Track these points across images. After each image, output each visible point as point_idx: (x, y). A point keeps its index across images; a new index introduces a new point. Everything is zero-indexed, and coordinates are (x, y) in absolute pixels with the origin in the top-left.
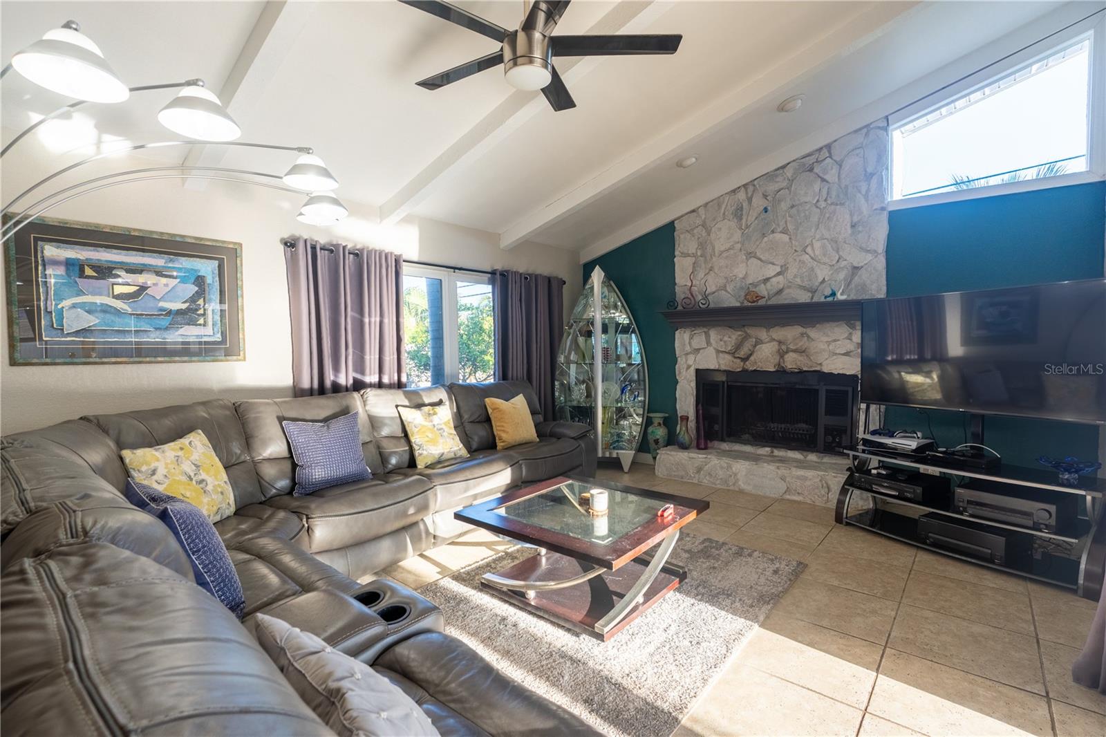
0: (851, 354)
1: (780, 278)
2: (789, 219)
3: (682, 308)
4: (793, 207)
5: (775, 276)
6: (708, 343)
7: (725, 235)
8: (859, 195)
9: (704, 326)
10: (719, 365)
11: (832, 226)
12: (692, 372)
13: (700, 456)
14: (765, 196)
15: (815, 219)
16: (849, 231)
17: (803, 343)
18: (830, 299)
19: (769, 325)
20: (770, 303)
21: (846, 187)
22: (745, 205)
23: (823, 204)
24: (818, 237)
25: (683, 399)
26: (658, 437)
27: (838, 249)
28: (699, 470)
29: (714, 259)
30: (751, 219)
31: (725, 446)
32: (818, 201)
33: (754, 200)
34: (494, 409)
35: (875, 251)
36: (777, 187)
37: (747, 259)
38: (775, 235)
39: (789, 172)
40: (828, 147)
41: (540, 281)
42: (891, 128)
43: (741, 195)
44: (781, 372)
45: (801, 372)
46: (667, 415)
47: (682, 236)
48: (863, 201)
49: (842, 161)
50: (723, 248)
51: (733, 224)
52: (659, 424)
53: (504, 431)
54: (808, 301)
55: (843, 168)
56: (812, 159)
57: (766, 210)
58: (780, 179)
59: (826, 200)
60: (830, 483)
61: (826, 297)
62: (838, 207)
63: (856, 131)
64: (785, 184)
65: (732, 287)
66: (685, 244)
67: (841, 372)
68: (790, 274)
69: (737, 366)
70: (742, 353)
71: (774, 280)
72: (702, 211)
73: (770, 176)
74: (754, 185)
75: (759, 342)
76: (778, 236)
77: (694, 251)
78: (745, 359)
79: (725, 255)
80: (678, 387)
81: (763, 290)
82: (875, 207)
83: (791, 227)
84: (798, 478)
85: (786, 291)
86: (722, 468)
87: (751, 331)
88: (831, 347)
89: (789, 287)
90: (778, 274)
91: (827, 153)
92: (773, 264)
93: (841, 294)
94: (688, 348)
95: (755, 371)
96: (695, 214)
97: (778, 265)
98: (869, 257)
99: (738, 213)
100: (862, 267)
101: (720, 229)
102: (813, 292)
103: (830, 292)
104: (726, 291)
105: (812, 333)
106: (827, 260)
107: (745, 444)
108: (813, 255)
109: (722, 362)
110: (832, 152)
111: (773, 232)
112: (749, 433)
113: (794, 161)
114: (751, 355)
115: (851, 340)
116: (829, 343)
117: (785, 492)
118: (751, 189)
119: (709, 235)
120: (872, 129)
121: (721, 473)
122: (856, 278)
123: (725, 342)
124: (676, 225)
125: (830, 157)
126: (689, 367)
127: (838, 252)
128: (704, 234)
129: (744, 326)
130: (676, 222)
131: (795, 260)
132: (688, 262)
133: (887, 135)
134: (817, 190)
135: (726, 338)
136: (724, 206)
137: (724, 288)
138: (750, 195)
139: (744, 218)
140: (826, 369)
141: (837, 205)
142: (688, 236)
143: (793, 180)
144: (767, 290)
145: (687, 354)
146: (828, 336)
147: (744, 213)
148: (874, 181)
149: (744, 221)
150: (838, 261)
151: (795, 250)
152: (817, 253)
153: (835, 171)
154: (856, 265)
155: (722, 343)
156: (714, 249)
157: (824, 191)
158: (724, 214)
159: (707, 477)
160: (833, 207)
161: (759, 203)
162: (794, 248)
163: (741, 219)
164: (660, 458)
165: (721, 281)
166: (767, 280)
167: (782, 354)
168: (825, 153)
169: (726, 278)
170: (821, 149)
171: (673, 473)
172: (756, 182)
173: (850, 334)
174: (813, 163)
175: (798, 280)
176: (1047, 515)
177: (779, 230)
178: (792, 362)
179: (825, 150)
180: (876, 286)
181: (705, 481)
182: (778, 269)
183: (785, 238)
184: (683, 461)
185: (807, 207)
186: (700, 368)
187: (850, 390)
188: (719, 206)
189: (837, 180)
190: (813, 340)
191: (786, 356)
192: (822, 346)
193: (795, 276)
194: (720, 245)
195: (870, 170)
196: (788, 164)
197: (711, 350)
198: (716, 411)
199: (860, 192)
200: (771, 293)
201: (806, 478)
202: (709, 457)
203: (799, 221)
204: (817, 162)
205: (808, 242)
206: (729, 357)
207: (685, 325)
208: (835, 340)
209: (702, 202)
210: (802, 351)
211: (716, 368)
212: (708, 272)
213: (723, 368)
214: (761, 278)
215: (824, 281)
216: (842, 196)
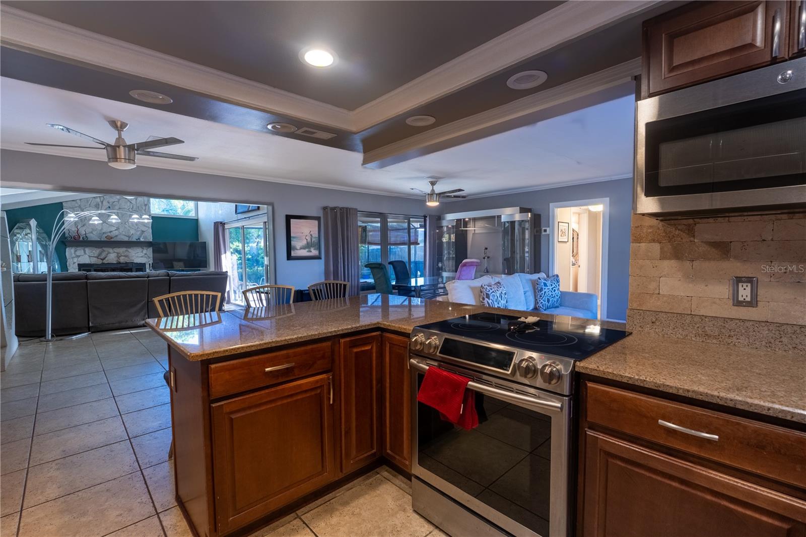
0: (143, 257)
1: (116, 231)
5: (114, 230)
6: (85, 253)
9: (82, 247)
12: (76, 264)
14: (109, 203)
17: (126, 253)
18: (138, 240)
19: (113, 248)
21: (139, 207)
22: (100, 203)
29: (86, 221)
33: (104, 202)
35: (149, 227)
36: (113, 200)
44: (118, 263)
45: (126, 263)
47: (67, 209)
48: (144, 211)
54: (128, 240)
55: (137, 200)
57: (109, 207)
58: (115, 198)
59: (132, 209)
64: (117, 200)
65: (96, 233)
68: (120, 231)
69: (100, 262)
70: (102, 257)
71: (114, 232)
74: (104, 198)
75: (109, 253)
78: (103, 259)
82: (148, 214)
83: (120, 215)
85: (119, 236)
87: (105, 249)
88: (136, 255)
90: (116, 230)
93: (141, 239)
94: (74, 255)
95: (107, 263)
96: (73, 202)
98: (147, 228)
100: (145, 231)
102: (129, 237)
103: (137, 238)
105: (130, 250)
106: (134, 228)
109: (91, 260)
114: (105, 258)
116: (136, 253)
118: (102, 198)
122: (143, 234)
124: (63, 204)
126: (74, 263)
127: (137, 226)
129: (102, 247)
131: (122, 226)
134: (129, 205)
135: (94, 251)
136: (90, 202)
137: (92, 232)
138: (102, 200)
140: (135, 262)
141: (136, 211)
142: (71, 210)
144: (111, 235)
145: (73, 258)
146: (135, 251)
147: (100, 206)
148: (147, 206)
150: (137, 228)
151: (122, 223)
152: (130, 224)
154: (143, 230)
155: (92, 253)
157: (131, 206)
158: (90, 205)
161: (107, 204)
163: (99, 208)
165: (91, 230)
166: (110, 232)
167: (118, 257)
169: (92, 229)
175: (124, 233)
178: (123, 260)
180: (150, 238)
182: (116, 228)
186: (81, 263)
188: (87, 202)
190: (130, 252)
191: (120, 258)
192: (133, 254)
193: (122, 232)
195: (146, 203)
197: (87, 256)
199: (143, 209)
205: (126, 221)
206: (96, 259)
207: (72, 246)
208: (138, 253)
209: (79, 198)
210: (126, 256)
211: (90, 262)
212: (84, 226)
213: (93, 263)
214: (109, 231)
215: (133, 234)
216: (137, 209)
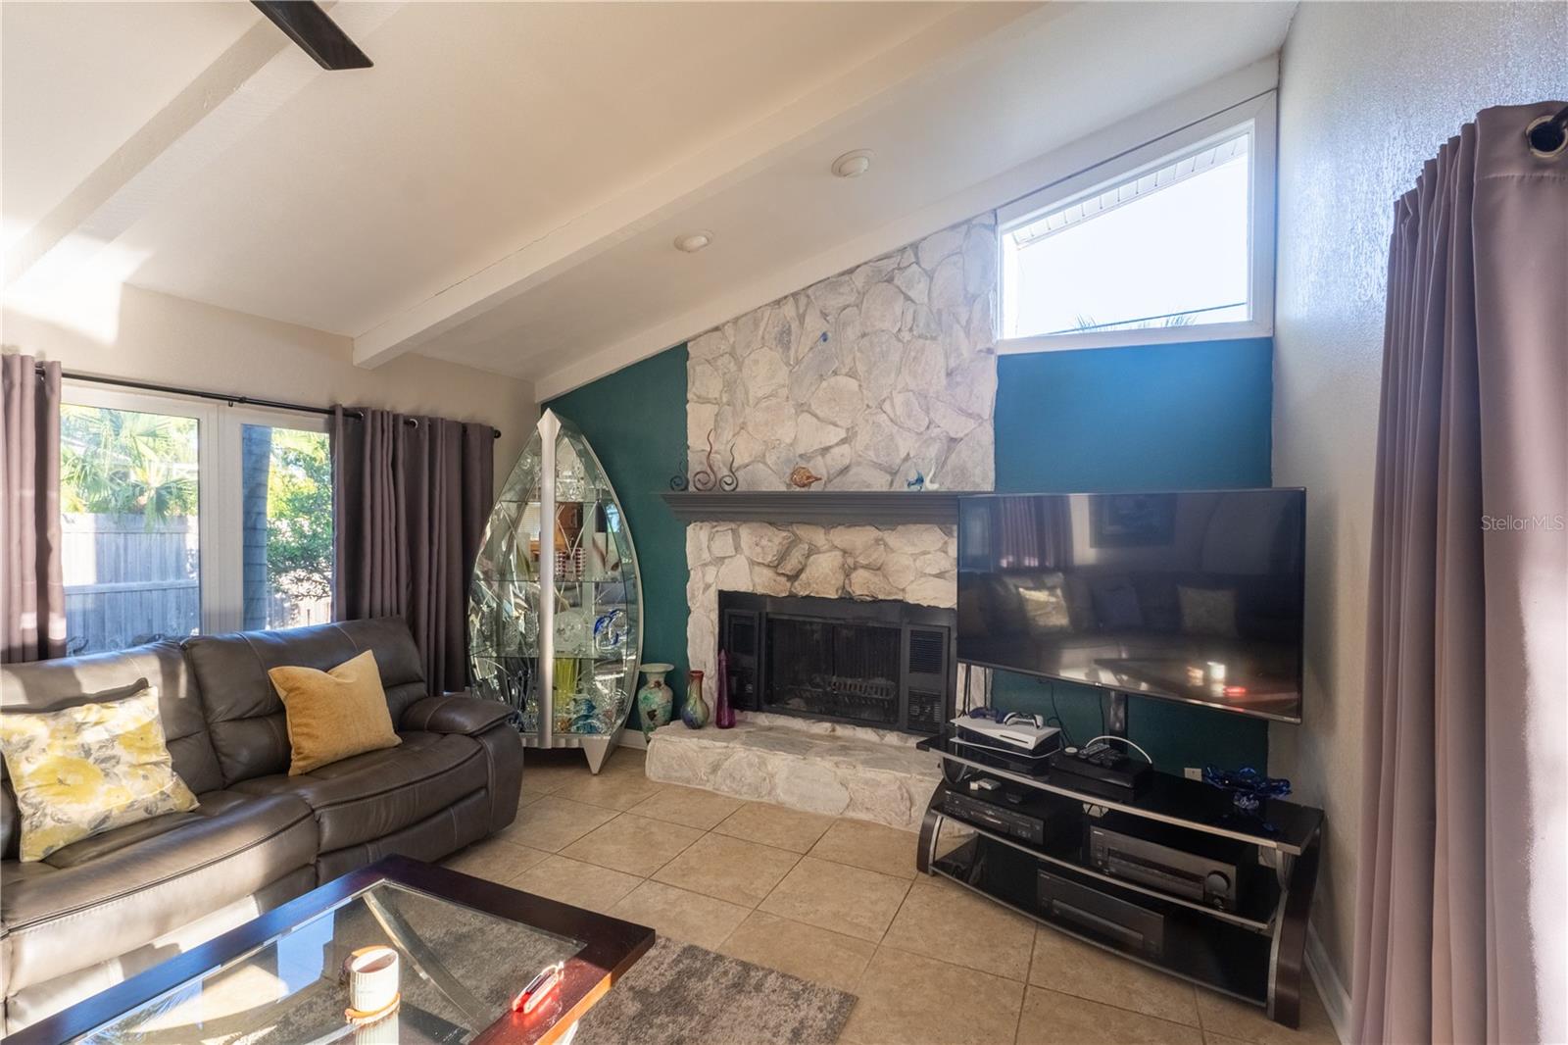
0: (947, 575)
1: (846, 448)
2: (858, 355)
3: (695, 490)
4: (864, 335)
5: (837, 444)
6: (737, 548)
7: (764, 372)
8: (956, 327)
9: (731, 520)
10: (754, 586)
11: (920, 371)
12: (713, 595)
13: (718, 744)
14: (824, 315)
15: (895, 357)
16: (944, 381)
17: (877, 555)
18: (915, 488)
19: (829, 524)
20: (830, 488)
21: (939, 312)
22: (795, 326)
24: (899, 387)
25: (698, 641)
26: (654, 707)
27: (928, 409)
28: (715, 768)
29: (748, 410)
30: (804, 349)
31: (763, 719)
32: (900, 330)
33: (807, 319)
34: (290, 691)
35: (980, 416)
36: (841, 301)
37: (797, 414)
38: (838, 378)
39: (859, 280)
40: (915, 246)
41: (440, 431)
42: (1001, 228)
43: (789, 310)
44: (847, 600)
45: (876, 601)
46: (671, 667)
47: (698, 369)
48: (962, 335)
49: (934, 271)
50: (760, 394)
51: (776, 355)
52: (658, 684)
53: (309, 736)
54: (885, 489)
55: (935, 280)
56: (891, 264)
57: (825, 337)
58: (845, 289)
59: (911, 330)
60: (913, 790)
61: (909, 485)
62: (928, 342)
63: (954, 227)
64: (852, 299)
65: (774, 458)
66: (703, 382)
67: (932, 604)
68: (863, 438)
69: (780, 588)
70: (789, 567)
71: (836, 450)
72: (729, 330)
73: (831, 284)
74: (808, 297)
75: (813, 550)
76: (842, 380)
77: (717, 396)
78: (793, 578)
79: (764, 404)
80: (690, 619)
81: (819, 467)
82: (979, 347)
83: (861, 368)
84: (866, 782)
85: (853, 471)
86: (750, 765)
87: (803, 532)
88: (918, 563)
89: (859, 464)
90: (843, 441)
91: (912, 255)
92: (835, 425)
93: (932, 482)
94: (706, 556)
95: (808, 597)
96: (717, 334)
97: (841, 427)
98: (971, 424)
99: (784, 339)
100: (962, 439)
101: (756, 362)
103: (916, 477)
104: (765, 464)
105: (892, 538)
106: (912, 425)
107: (794, 716)
108: (892, 416)
109: (757, 580)
110: (920, 254)
111: (835, 373)
112: (801, 697)
113: (866, 263)
114: (801, 571)
115: (946, 552)
116: (915, 557)
117: (848, 806)
118: (803, 300)
119: (741, 370)
120: (975, 226)
121: (750, 776)
122: (953, 455)
123: (763, 548)
124: (689, 349)
125: (917, 262)
126: (707, 587)
127: (927, 413)
128: (733, 367)
129: (792, 523)
130: (689, 345)
131: (867, 421)
132: (709, 411)
133: (996, 239)
134: (898, 310)
135: (764, 542)
136: (762, 325)
137: (762, 459)
138: (801, 311)
139: (793, 346)
140: (911, 599)
141: (926, 338)
142: (708, 368)
143: (864, 294)
144: (826, 466)
145: (705, 565)
146: (914, 545)
147: (793, 338)
148: (977, 307)
149: (792, 352)
150: (928, 427)
151: (868, 406)
152: (899, 410)
153: (923, 285)
154: (953, 435)
155: (758, 549)
156: (747, 393)
157: (909, 317)
158: (763, 338)
159: (728, 782)
160: (921, 341)
161: (814, 324)
162: (866, 402)
163: (789, 348)
164: (653, 746)
165: (758, 448)
166: (826, 450)
167: (847, 572)
168: (909, 256)
169: (765, 442)
170: (903, 250)
171: (674, 774)
172: (810, 292)
173: (946, 543)
174: (894, 269)
175: (872, 454)
176: (1223, 882)
177: (845, 370)
178: (863, 585)
179: (910, 253)
180: (980, 474)
181: (724, 787)
182: (843, 435)
183: (853, 384)
184: (690, 754)
185: (885, 338)
186: (725, 589)
188: (756, 325)
189: (926, 300)
190: (892, 551)
191: (854, 576)
192: (906, 561)
193: (867, 448)
194: (758, 387)
195: (971, 289)
196: (858, 266)
197: (741, 561)
198: (749, 661)
199: (958, 322)
200: (831, 472)
201: (877, 784)
202: (731, 745)
203: (873, 359)
204: (899, 269)
205: (886, 394)
206: (768, 573)
207: (703, 517)
208: (924, 553)
209: (729, 316)
210: (877, 569)
211: (750, 590)
213: (760, 590)
214: (816, 447)
215: (907, 458)
216: (933, 326)
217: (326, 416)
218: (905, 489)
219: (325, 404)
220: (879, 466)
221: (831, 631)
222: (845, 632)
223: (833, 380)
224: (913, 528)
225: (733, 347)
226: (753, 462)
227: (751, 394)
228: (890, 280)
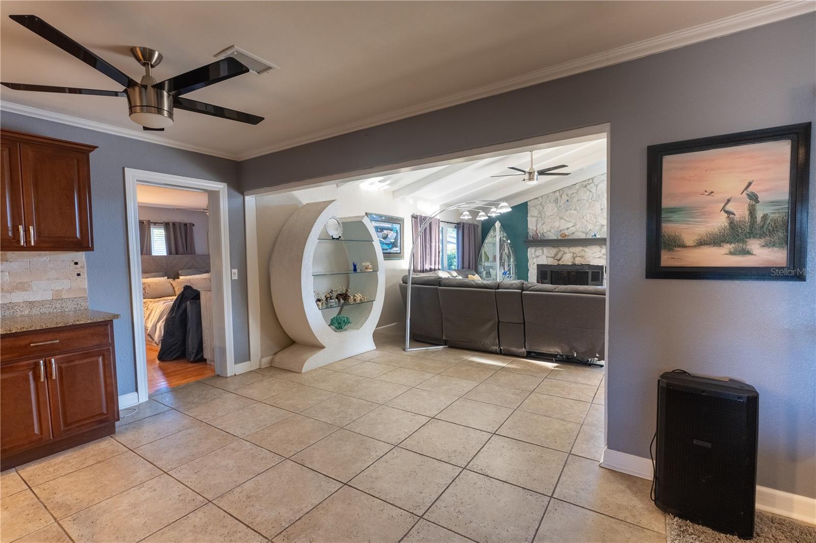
0: (601, 258)
1: (573, 228)
2: (577, 205)
3: (531, 239)
4: (578, 200)
5: (571, 227)
6: (543, 253)
9: (541, 247)
12: (535, 265)
14: (567, 195)
15: (587, 206)
16: (600, 211)
17: (582, 254)
18: (594, 237)
19: (569, 246)
20: (569, 238)
22: (559, 198)
23: (590, 200)
24: (588, 213)
25: (532, 277)
29: (546, 219)
30: (562, 204)
32: (588, 199)
33: (563, 196)
36: (572, 192)
37: (560, 220)
39: (577, 187)
40: (592, 179)
43: (557, 194)
44: (574, 265)
45: (582, 265)
47: (531, 208)
49: (598, 184)
50: (549, 215)
51: (554, 205)
54: (584, 237)
56: (586, 183)
57: (568, 201)
58: (573, 189)
62: (596, 202)
64: (575, 191)
65: (554, 231)
66: (532, 212)
67: (597, 265)
68: (577, 227)
69: (556, 263)
70: (558, 257)
71: (571, 229)
72: (540, 199)
73: (570, 187)
74: (563, 191)
75: (565, 253)
76: (572, 211)
77: (536, 215)
78: (559, 260)
79: (550, 217)
80: (529, 271)
81: (566, 232)
83: (578, 208)
85: (575, 233)
87: (562, 249)
88: (593, 255)
89: (577, 232)
90: (573, 226)
92: (571, 222)
93: (597, 235)
94: (534, 256)
95: (563, 265)
96: (537, 200)
99: (556, 201)
100: (605, 225)
101: (548, 207)
102: (586, 234)
103: (594, 234)
105: (586, 249)
106: (591, 222)
108: (586, 220)
109: (548, 261)
110: (594, 180)
111: (571, 210)
113: (579, 183)
114: (561, 258)
116: (592, 254)
118: (561, 192)
119: (543, 209)
122: (603, 229)
125: (593, 183)
126: (534, 263)
127: (596, 219)
128: (541, 208)
129: (559, 247)
130: (528, 202)
131: (579, 221)
132: (534, 219)
134: (588, 195)
135: (551, 252)
136: (550, 198)
137: (550, 231)
138: (561, 194)
139: (559, 203)
140: (591, 264)
142: (534, 208)
143: (578, 190)
144: (569, 232)
145: (533, 258)
146: (592, 251)
147: (559, 201)
149: (558, 205)
150: (596, 223)
151: (580, 217)
152: (588, 218)
153: (595, 188)
154: (602, 224)
155: (549, 253)
156: (545, 214)
157: (591, 196)
158: (550, 201)
160: (594, 202)
161: (565, 197)
163: (557, 203)
165: (549, 228)
166: (569, 228)
167: (574, 258)
168: (591, 181)
169: (551, 227)
170: (589, 179)
172: (564, 189)
173: (601, 250)
175: (581, 229)
177: (573, 209)
178: (578, 261)
182: (573, 224)
183: (576, 212)
185: (584, 201)
186: (539, 264)
187: (601, 271)
188: (548, 197)
189: (595, 192)
190: (586, 252)
191: (576, 259)
192: (590, 255)
193: (579, 227)
194: (548, 213)
196: (577, 183)
197: (544, 257)
200: (570, 234)
203: (581, 206)
204: (588, 184)
205: (584, 215)
206: (552, 259)
207: (533, 246)
208: (595, 252)
209: (540, 195)
210: (581, 257)
211: (546, 263)
212: (543, 224)
213: (549, 264)
214: (566, 228)
215: (590, 230)
216: (597, 198)
217: (456, 225)
218: (591, 237)
219: (456, 222)
220: (583, 232)
221: (569, 273)
222: (572, 273)
223: (570, 211)
224: (592, 247)
225: (541, 203)
226: (547, 232)
227: (547, 215)
228: (586, 187)
